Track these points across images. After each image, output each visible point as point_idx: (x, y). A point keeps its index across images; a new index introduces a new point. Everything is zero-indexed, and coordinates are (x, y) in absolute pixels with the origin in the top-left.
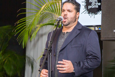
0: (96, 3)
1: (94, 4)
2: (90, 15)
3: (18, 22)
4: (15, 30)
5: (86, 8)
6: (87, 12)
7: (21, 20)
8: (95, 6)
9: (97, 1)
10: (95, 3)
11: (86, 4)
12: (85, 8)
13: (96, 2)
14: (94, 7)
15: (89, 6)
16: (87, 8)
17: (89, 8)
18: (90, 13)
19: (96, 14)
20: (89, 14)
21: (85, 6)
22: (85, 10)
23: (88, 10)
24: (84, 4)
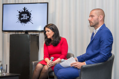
19: (26, 23)
23: (20, 20)
24: (18, 17)
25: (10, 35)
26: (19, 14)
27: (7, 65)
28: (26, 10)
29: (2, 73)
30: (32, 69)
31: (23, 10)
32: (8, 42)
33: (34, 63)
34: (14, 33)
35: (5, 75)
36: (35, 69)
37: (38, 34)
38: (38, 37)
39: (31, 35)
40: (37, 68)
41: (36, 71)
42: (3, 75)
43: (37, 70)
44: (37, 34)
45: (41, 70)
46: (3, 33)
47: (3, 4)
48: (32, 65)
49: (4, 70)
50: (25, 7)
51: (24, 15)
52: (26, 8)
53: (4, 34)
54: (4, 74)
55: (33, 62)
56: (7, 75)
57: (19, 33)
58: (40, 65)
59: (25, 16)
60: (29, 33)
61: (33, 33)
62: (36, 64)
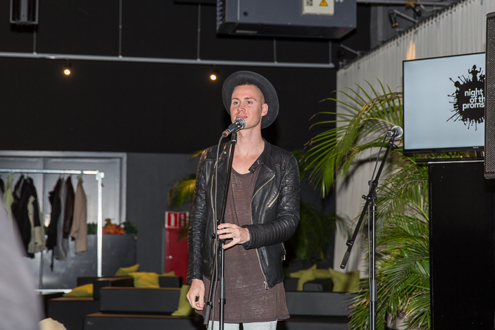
0: (480, 98)
1: (476, 99)
2: (467, 125)
3: (312, 142)
4: (304, 159)
5: (457, 110)
6: (459, 118)
7: (318, 136)
8: (478, 104)
9: (482, 94)
10: (478, 97)
11: (456, 100)
12: (455, 108)
13: (481, 96)
14: (474, 106)
15: (464, 105)
16: (460, 108)
17: (464, 108)
18: (467, 120)
19: (479, 122)
20: (464, 121)
21: (455, 105)
22: (455, 112)
23: (461, 113)
24: (453, 100)
26: (455, 89)
28: (478, 75)
31: (471, 77)
47: (404, 62)
50: (475, 67)
51: (473, 94)
52: (478, 69)
59: (475, 95)
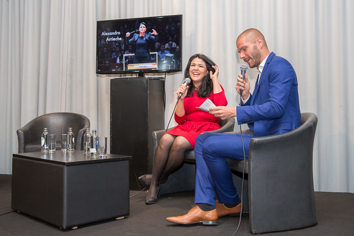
25: (112, 80)
27: (106, 139)
29: (98, 153)
30: (153, 145)
32: (106, 93)
33: (156, 135)
34: (118, 77)
35: (103, 158)
36: (159, 144)
37: (163, 76)
38: (163, 83)
39: (150, 79)
40: (163, 143)
41: (161, 148)
42: (100, 159)
43: (162, 146)
44: (162, 78)
45: (170, 147)
46: (97, 76)
47: (98, 22)
48: (153, 139)
49: (101, 149)
53: (99, 78)
54: (103, 155)
55: (155, 133)
56: (108, 158)
57: (127, 77)
58: (167, 137)
60: (147, 76)
61: (154, 75)
62: (160, 136)
